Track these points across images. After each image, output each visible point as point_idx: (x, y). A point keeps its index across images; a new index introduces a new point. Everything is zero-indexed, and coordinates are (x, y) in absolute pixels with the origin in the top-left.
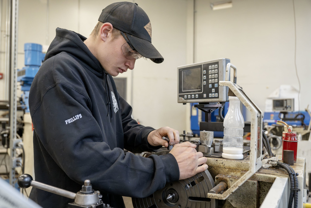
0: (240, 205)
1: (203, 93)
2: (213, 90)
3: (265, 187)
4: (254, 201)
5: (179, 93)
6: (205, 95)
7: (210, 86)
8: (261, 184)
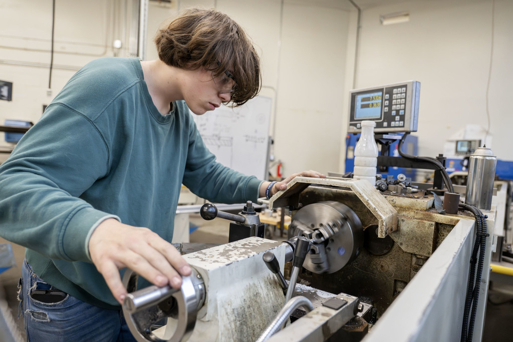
0: (412, 249)
1: (384, 121)
2: (397, 118)
3: (445, 230)
4: (430, 245)
5: (351, 121)
6: (385, 124)
7: (394, 113)
8: (440, 226)
